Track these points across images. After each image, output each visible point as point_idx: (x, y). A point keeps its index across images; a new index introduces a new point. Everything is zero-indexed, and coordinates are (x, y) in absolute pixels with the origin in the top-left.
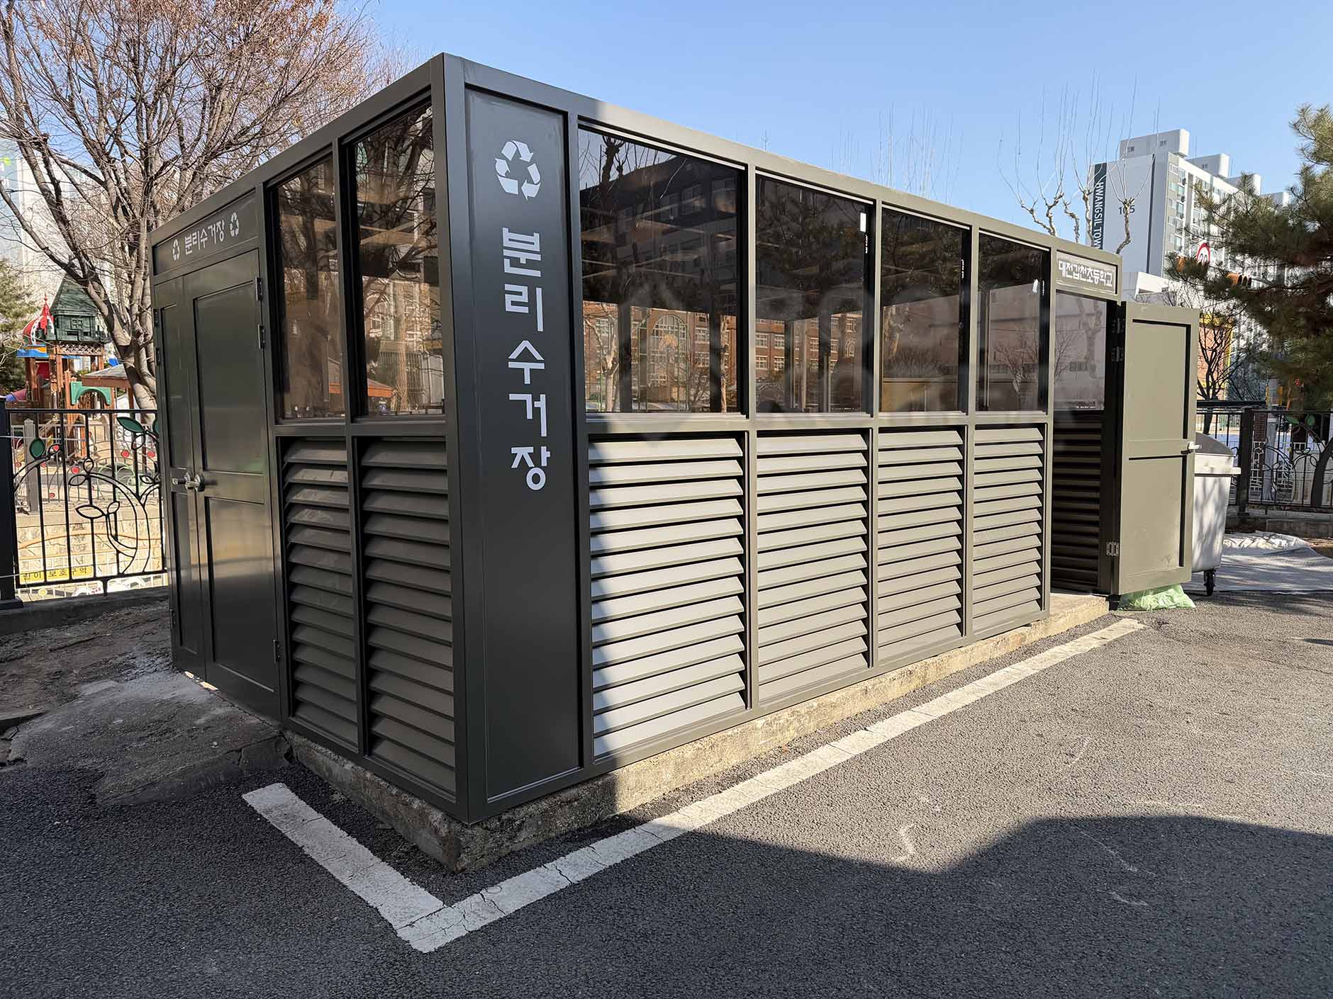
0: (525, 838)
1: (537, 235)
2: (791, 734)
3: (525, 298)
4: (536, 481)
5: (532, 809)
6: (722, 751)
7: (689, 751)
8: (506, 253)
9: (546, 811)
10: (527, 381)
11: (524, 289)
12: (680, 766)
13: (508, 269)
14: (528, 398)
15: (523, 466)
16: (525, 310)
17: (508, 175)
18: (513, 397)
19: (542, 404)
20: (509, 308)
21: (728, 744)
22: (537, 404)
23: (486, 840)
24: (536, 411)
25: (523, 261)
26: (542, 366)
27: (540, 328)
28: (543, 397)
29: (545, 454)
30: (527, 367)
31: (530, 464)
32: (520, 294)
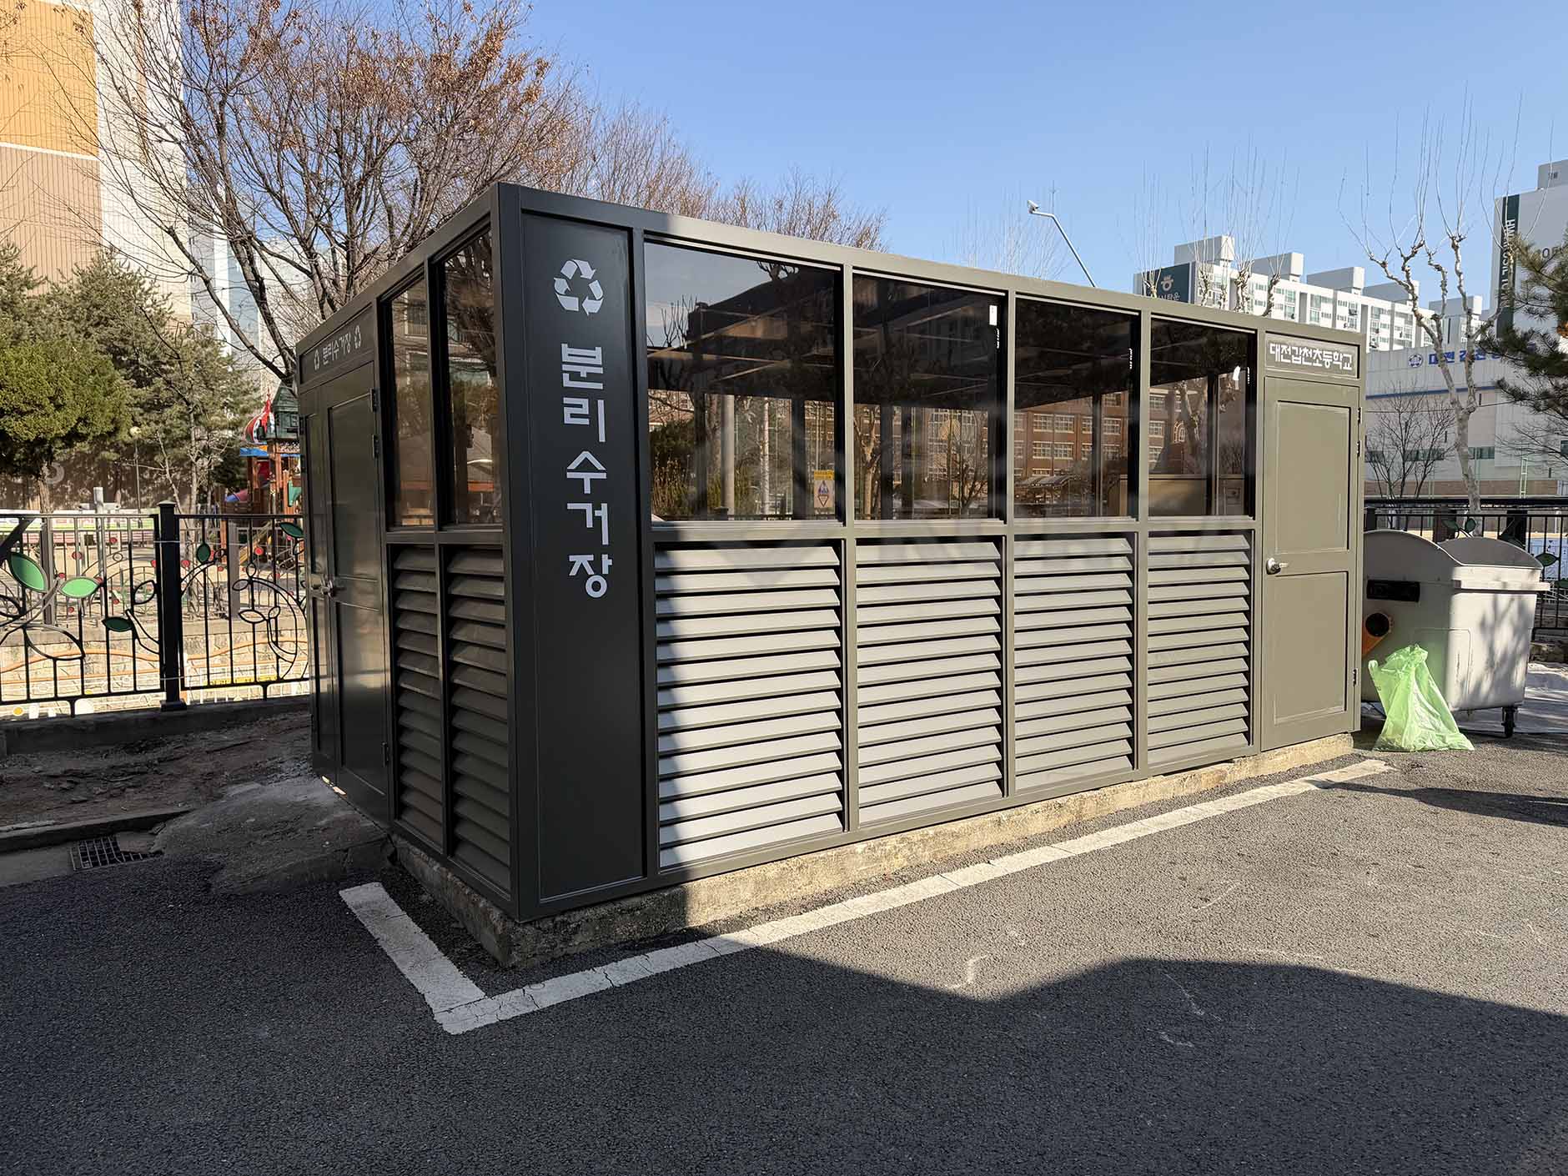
0: (581, 942)
1: (599, 350)
2: (898, 863)
3: (585, 410)
4: (597, 588)
5: (589, 913)
6: (812, 874)
7: (772, 870)
8: (565, 367)
9: (604, 917)
10: (587, 490)
11: (585, 402)
12: (762, 884)
13: (567, 382)
14: (588, 507)
15: (583, 574)
16: (586, 422)
17: (567, 293)
18: (570, 506)
19: (603, 512)
20: (568, 420)
21: (820, 866)
22: (597, 513)
23: (538, 941)
24: (597, 521)
25: (583, 375)
26: (603, 476)
27: (602, 439)
28: (604, 506)
29: (606, 562)
30: (587, 477)
31: (590, 571)
32: (581, 406)
